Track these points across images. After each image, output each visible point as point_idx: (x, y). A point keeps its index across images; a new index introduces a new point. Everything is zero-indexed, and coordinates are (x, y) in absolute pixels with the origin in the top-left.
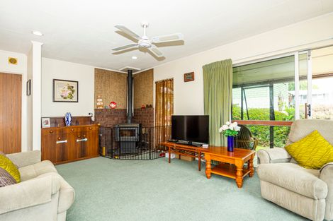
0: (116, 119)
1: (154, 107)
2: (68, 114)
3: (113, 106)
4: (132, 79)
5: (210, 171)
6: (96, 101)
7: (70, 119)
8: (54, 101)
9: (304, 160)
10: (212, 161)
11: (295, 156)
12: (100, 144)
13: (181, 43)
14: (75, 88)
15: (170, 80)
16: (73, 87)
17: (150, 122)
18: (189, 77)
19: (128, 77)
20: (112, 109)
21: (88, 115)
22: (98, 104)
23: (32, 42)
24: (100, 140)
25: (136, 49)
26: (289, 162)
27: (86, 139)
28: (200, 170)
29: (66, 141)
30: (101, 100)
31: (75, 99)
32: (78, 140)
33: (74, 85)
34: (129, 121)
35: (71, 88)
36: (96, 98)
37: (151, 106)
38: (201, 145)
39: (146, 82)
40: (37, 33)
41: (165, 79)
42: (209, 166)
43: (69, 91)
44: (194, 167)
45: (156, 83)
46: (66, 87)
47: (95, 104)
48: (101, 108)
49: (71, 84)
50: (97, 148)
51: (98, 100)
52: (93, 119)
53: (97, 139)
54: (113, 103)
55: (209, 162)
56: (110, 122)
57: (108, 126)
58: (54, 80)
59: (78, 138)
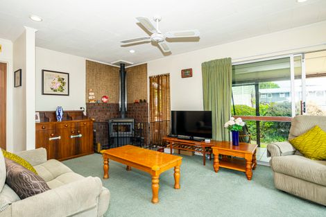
0: (108, 113)
1: (148, 102)
2: (59, 108)
3: (105, 100)
4: (125, 73)
5: (218, 165)
6: (87, 95)
7: (61, 114)
8: (43, 94)
9: (310, 152)
10: (220, 155)
11: (301, 149)
12: (94, 140)
13: (196, 39)
14: (66, 81)
15: (166, 75)
16: (63, 79)
17: (144, 117)
18: (187, 73)
19: (120, 71)
20: (104, 103)
21: (80, 110)
22: (90, 98)
23: (26, 27)
24: (94, 137)
25: (147, 42)
26: (294, 154)
27: (80, 135)
28: (204, 164)
29: (59, 138)
30: (93, 94)
31: (65, 92)
32: (72, 137)
33: (65, 77)
34: (123, 116)
35: (61, 80)
36: (88, 91)
37: (145, 101)
38: (204, 140)
39: (139, 77)
40: (36, 18)
41: (160, 74)
42: (217, 160)
43: (60, 84)
44: (197, 162)
45: (150, 78)
46: (57, 79)
47: (87, 98)
48: (93, 102)
49: (62, 76)
50: (91, 144)
51: (90, 94)
52: (85, 113)
53: (92, 135)
54: (105, 97)
55: (217, 157)
56: (102, 117)
57: (101, 121)
58: (43, 71)
59: (72, 134)
